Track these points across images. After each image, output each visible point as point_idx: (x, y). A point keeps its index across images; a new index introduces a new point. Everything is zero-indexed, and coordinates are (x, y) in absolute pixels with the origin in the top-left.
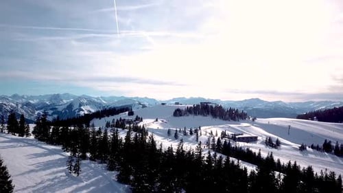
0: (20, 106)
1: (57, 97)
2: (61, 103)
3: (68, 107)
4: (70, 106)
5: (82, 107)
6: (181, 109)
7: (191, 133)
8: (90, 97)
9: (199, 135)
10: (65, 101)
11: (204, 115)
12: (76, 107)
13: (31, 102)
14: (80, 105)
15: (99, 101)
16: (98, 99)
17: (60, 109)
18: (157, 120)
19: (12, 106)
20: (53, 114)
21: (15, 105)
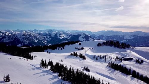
0: (37, 34)
1: (51, 30)
2: (53, 33)
3: (55, 35)
4: (56, 35)
5: (61, 35)
6: (101, 43)
7: (103, 58)
8: (64, 31)
9: (106, 58)
10: (54, 32)
11: (111, 46)
12: (58, 35)
13: (41, 32)
14: (60, 34)
15: (67, 33)
16: (67, 31)
17: (52, 36)
18: (90, 48)
19: (34, 35)
20: (49, 38)
21: (35, 34)
